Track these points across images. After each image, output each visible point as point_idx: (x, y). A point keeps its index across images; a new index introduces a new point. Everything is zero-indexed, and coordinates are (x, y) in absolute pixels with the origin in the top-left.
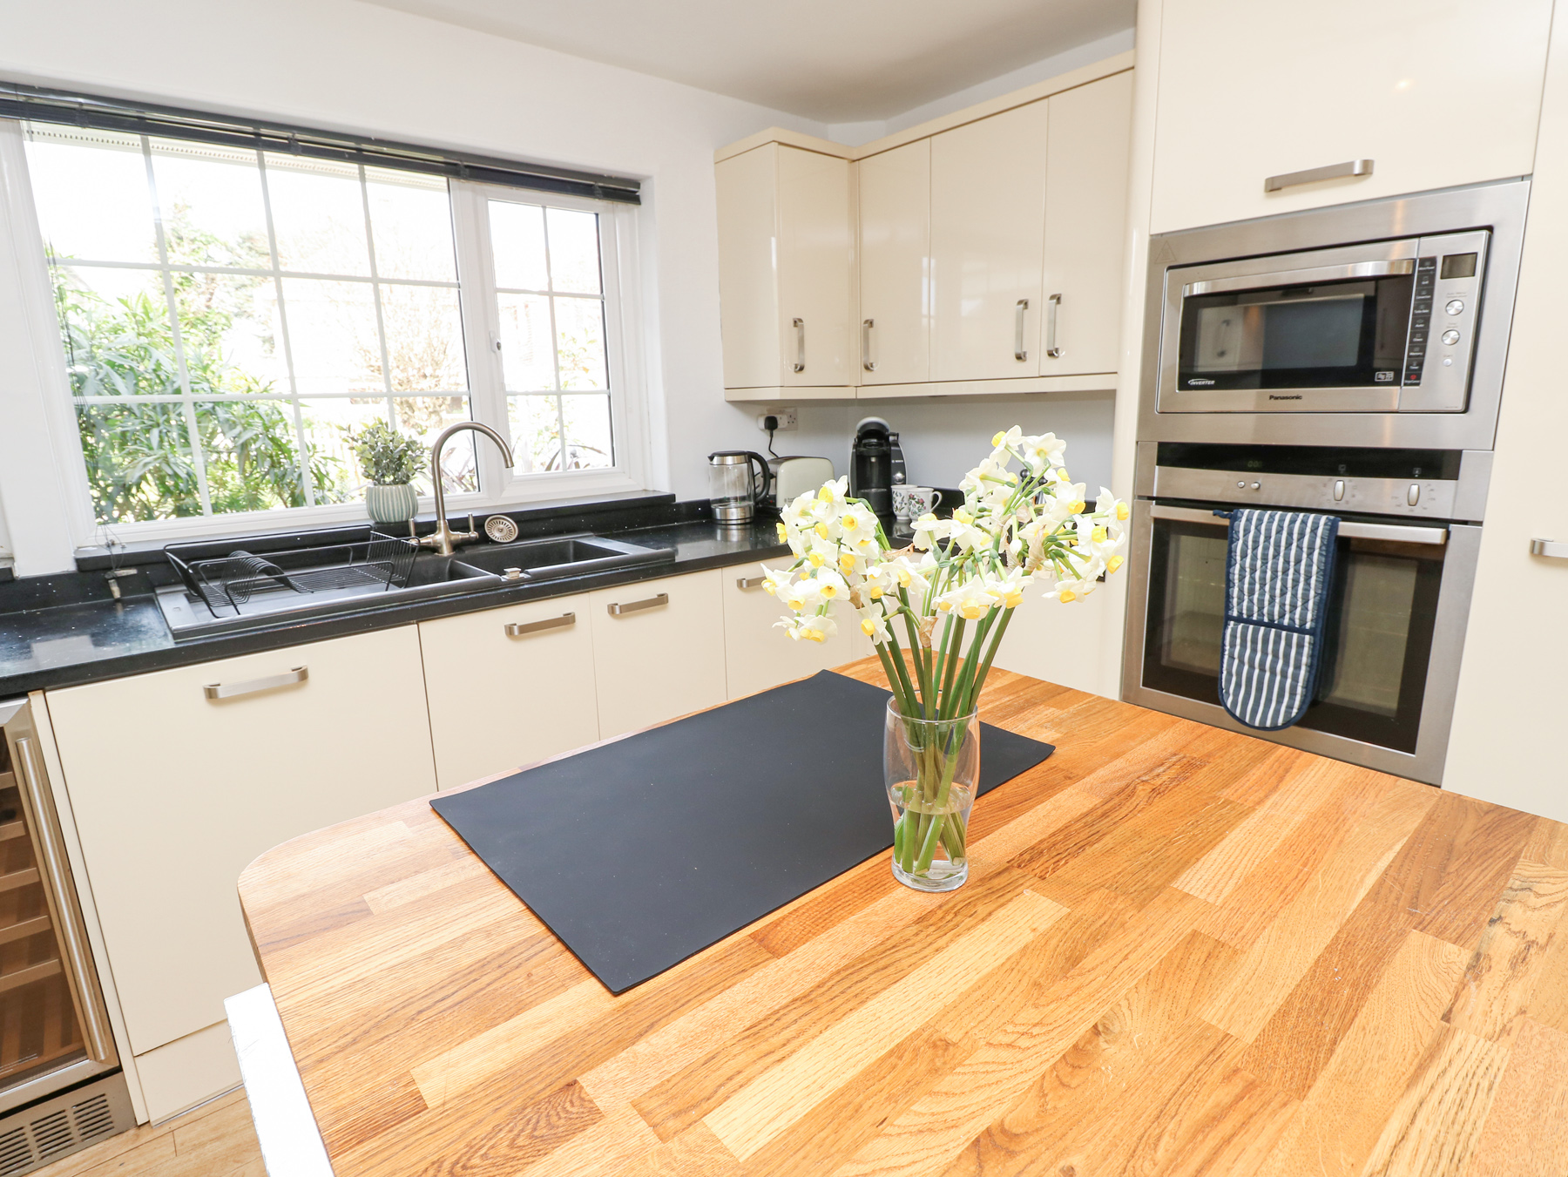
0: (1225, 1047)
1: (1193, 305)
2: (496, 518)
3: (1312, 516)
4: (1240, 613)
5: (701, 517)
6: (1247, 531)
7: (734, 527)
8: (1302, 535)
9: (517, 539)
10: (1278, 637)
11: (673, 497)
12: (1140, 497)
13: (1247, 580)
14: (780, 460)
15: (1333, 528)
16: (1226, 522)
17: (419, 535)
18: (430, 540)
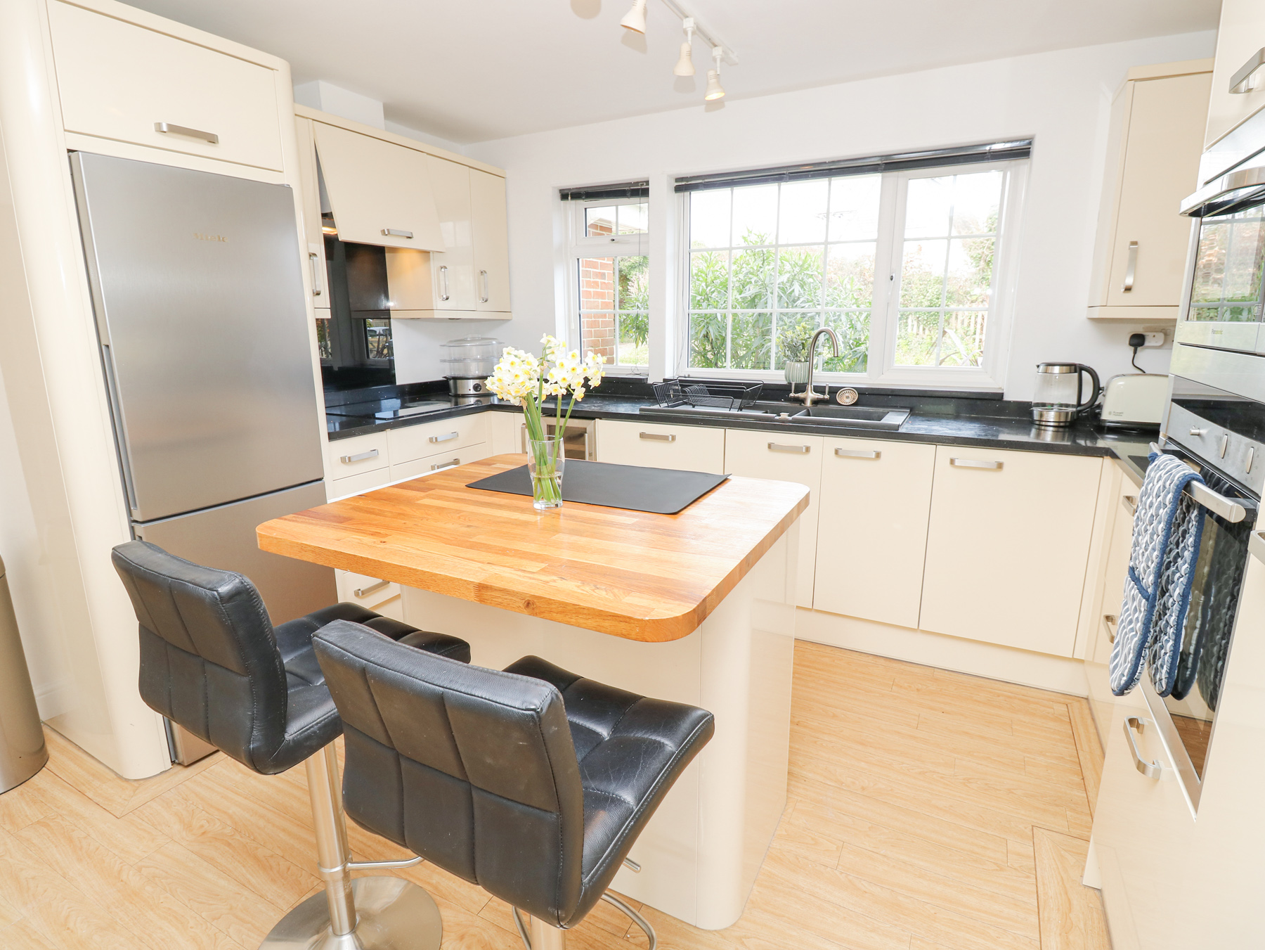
2: (845, 389)
11: (1001, 395)
17: (796, 392)
18: (800, 395)
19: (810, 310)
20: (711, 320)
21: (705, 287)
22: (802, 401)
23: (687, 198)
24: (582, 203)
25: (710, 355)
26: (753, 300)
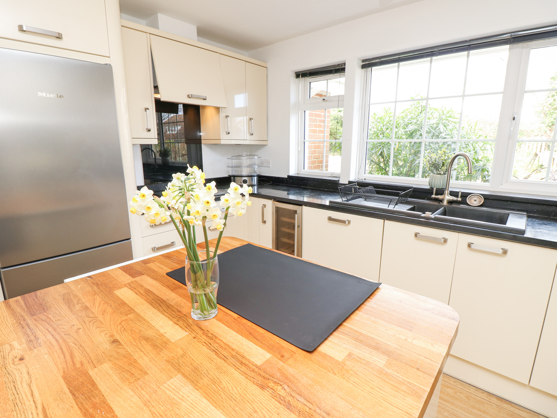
0: (92, 365)
2: (475, 195)
9: (480, 206)
17: (436, 194)
18: (440, 197)
19: (449, 140)
20: (385, 145)
21: (382, 126)
22: (441, 201)
23: (369, 73)
24: (308, 79)
25: (382, 165)
26: (412, 134)
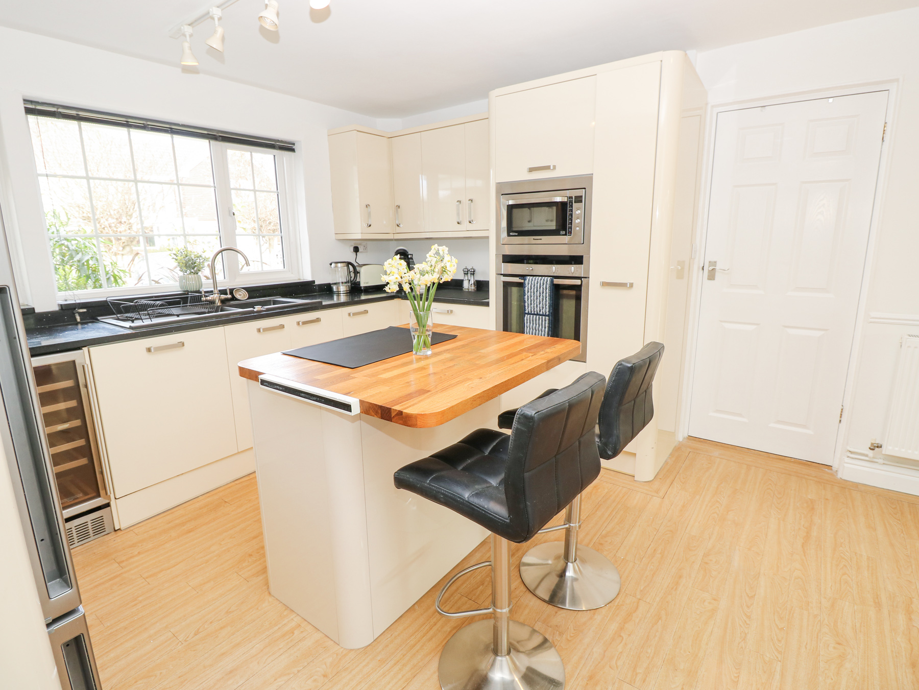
1: (511, 208)
2: (238, 290)
3: (546, 278)
4: (529, 312)
5: (327, 290)
6: (528, 284)
7: (342, 294)
8: (543, 284)
9: (248, 299)
10: (539, 318)
11: (314, 282)
12: (498, 274)
13: (529, 300)
14: (361, 266)
15: (552, 281)
16: (522, 281)
18: (210, 298)
22: (213, 302)
